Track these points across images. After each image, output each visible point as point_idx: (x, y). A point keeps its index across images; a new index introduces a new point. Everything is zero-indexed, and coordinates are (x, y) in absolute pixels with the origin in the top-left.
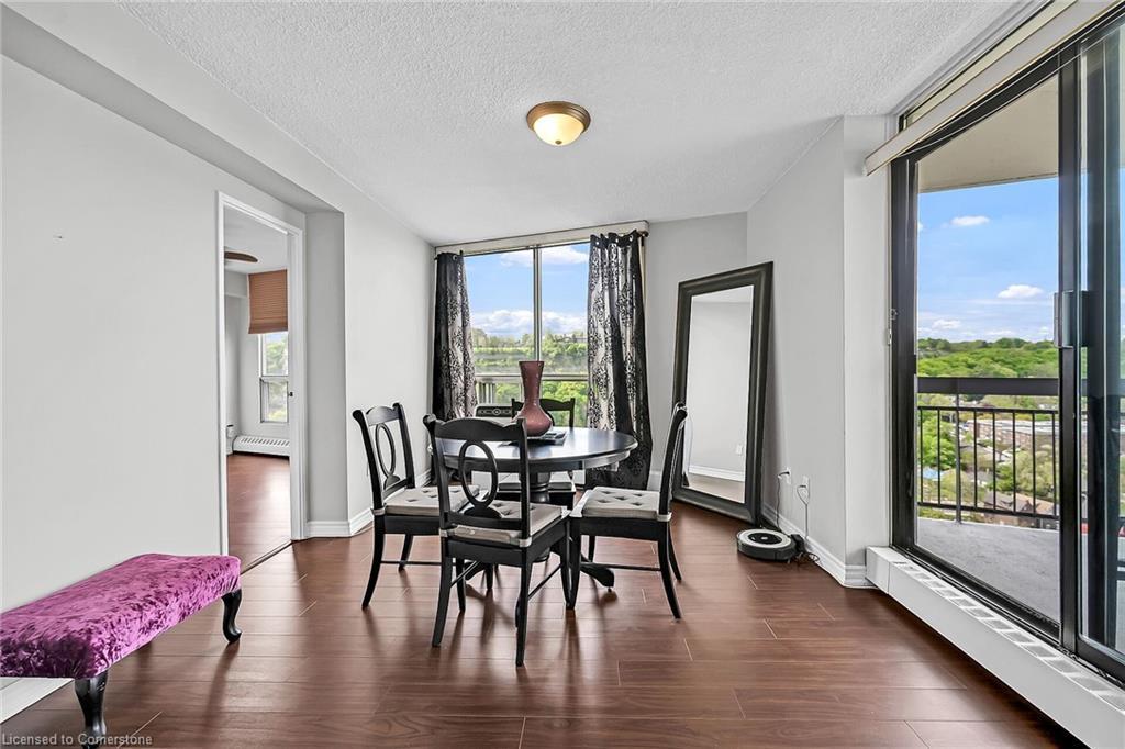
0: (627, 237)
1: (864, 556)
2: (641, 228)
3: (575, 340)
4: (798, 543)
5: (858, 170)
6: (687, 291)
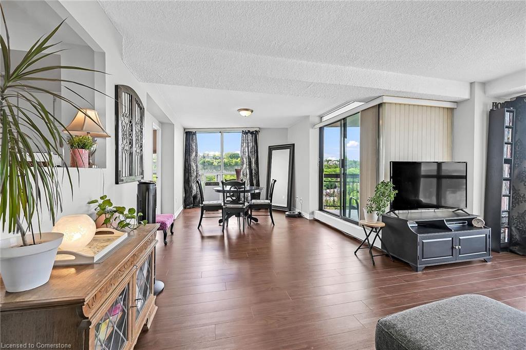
0: (253, 132)
1: (313, 213)
2: (258, 129)
3: (204, 157)
4: (300, 213)
5: (312, 128)
6: (271, 149)
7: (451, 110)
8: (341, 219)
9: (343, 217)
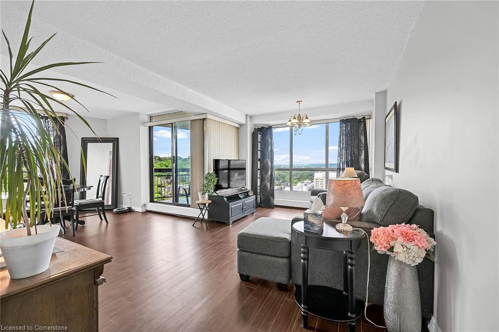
1: (145, 205)
2: (64, 116)
4: (130, 208)
5: (143, 125)
6: (85, 142)
7: (238, 128)
8: (174, 205)
9: (176, 202)
